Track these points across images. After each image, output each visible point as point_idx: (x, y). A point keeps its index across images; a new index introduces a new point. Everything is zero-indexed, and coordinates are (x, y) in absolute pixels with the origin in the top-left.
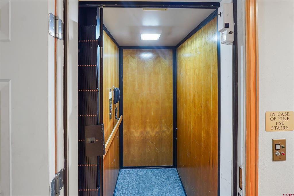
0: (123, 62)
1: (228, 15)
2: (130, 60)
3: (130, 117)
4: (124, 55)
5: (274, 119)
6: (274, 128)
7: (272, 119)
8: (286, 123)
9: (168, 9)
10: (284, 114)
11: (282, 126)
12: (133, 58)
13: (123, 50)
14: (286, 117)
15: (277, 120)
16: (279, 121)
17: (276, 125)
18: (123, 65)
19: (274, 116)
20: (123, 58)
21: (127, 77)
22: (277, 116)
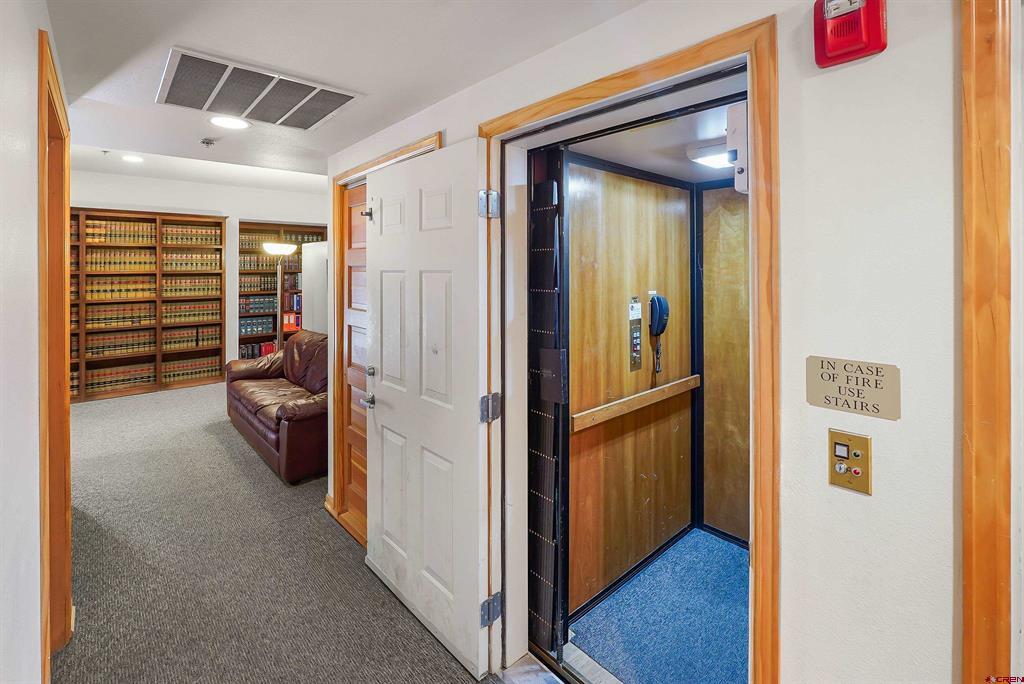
0: (704, 228)
1: (734, 133)
2: (723, 222)
3: (723, 388)
4: (706, 206)
5: (833, 378)
6: (833, 401)
7: (826, 377)
8: (870, 395)
9: (678, 118)
10: (864, 370)
11: (859, 400)
12: (733, 213)
13: (704, 192)
14: (872, 378)
15: (841, 381)
16: (848, 386)
17: (837, 395)
18: (704, 235)
19: (831, 371)
20: (705, 215)
21: (715, 269)
22: (839, 370)
